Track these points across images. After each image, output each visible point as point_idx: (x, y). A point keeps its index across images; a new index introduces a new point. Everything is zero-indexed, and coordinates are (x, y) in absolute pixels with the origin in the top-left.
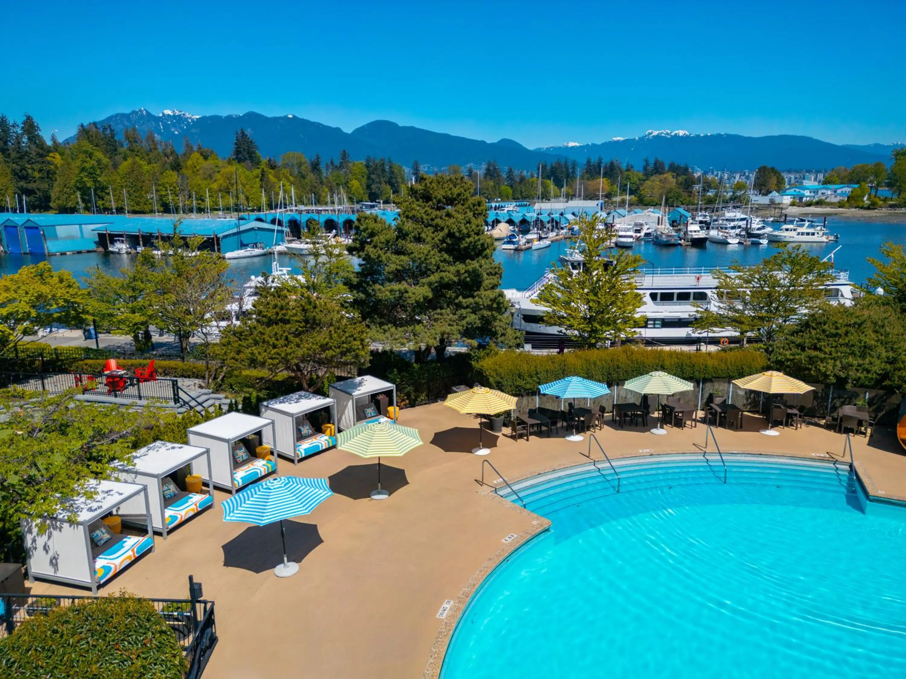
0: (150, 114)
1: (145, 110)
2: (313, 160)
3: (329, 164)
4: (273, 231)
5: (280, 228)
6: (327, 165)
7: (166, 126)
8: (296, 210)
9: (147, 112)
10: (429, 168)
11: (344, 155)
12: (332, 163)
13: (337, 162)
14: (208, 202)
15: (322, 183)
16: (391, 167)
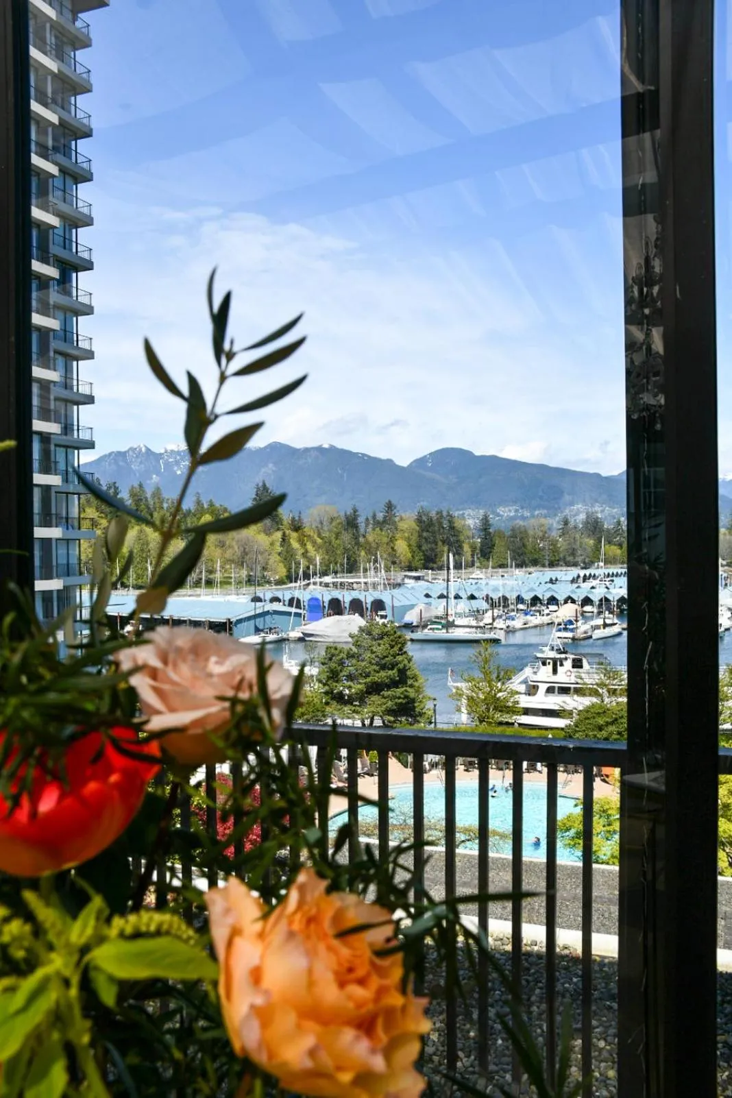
0: (150, 450)
1: (146, 447)
2: (348, 513)
3: (370, 518)
4: (289, 614)
5: (298, 611)
6: (367, 519)
7: (167, 464)
8: (321, 583)
9: (148, 450)
10: (516, 511)
11: (390, 506)
12: (374, 517)
13: (380, 516)
14: (218, 576)
15: (358, 543)
16: (450, 522)
